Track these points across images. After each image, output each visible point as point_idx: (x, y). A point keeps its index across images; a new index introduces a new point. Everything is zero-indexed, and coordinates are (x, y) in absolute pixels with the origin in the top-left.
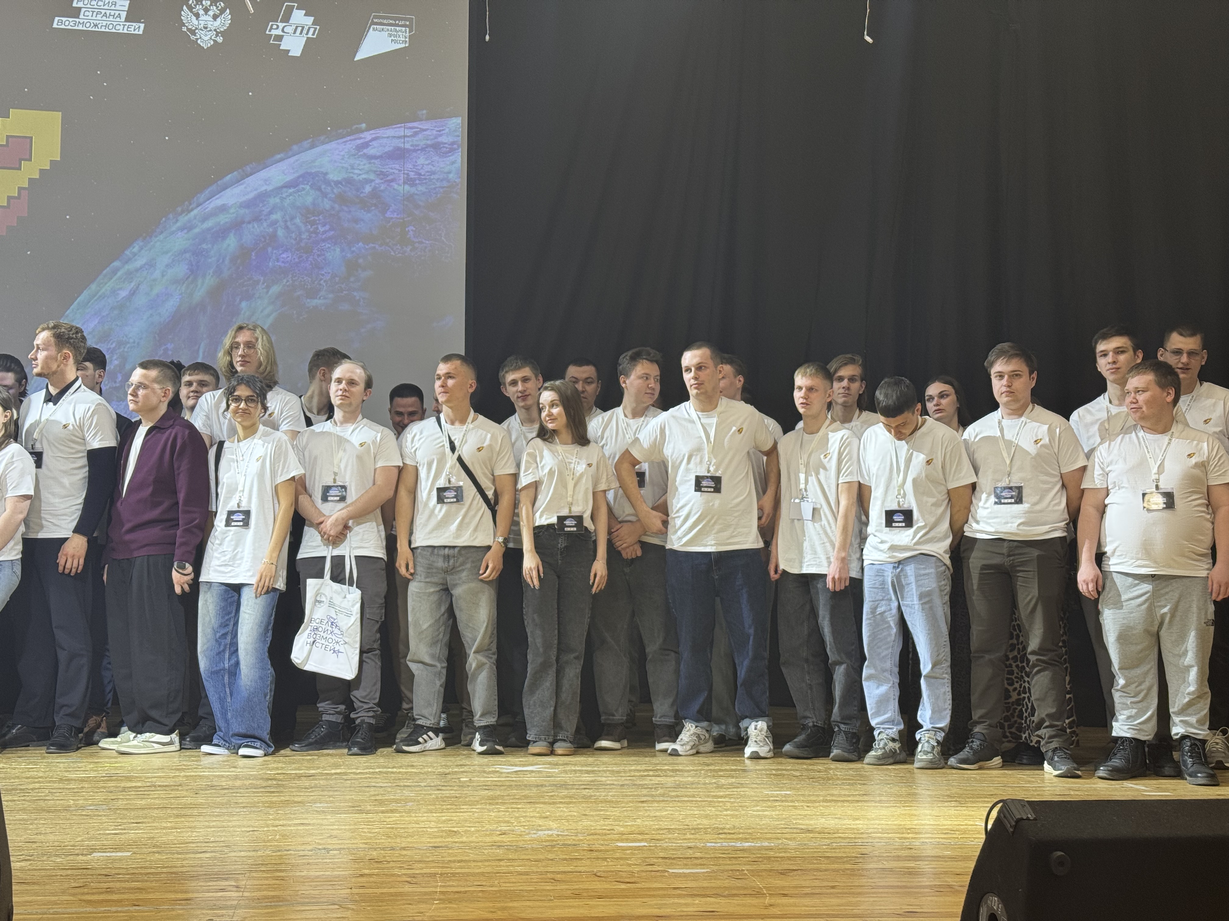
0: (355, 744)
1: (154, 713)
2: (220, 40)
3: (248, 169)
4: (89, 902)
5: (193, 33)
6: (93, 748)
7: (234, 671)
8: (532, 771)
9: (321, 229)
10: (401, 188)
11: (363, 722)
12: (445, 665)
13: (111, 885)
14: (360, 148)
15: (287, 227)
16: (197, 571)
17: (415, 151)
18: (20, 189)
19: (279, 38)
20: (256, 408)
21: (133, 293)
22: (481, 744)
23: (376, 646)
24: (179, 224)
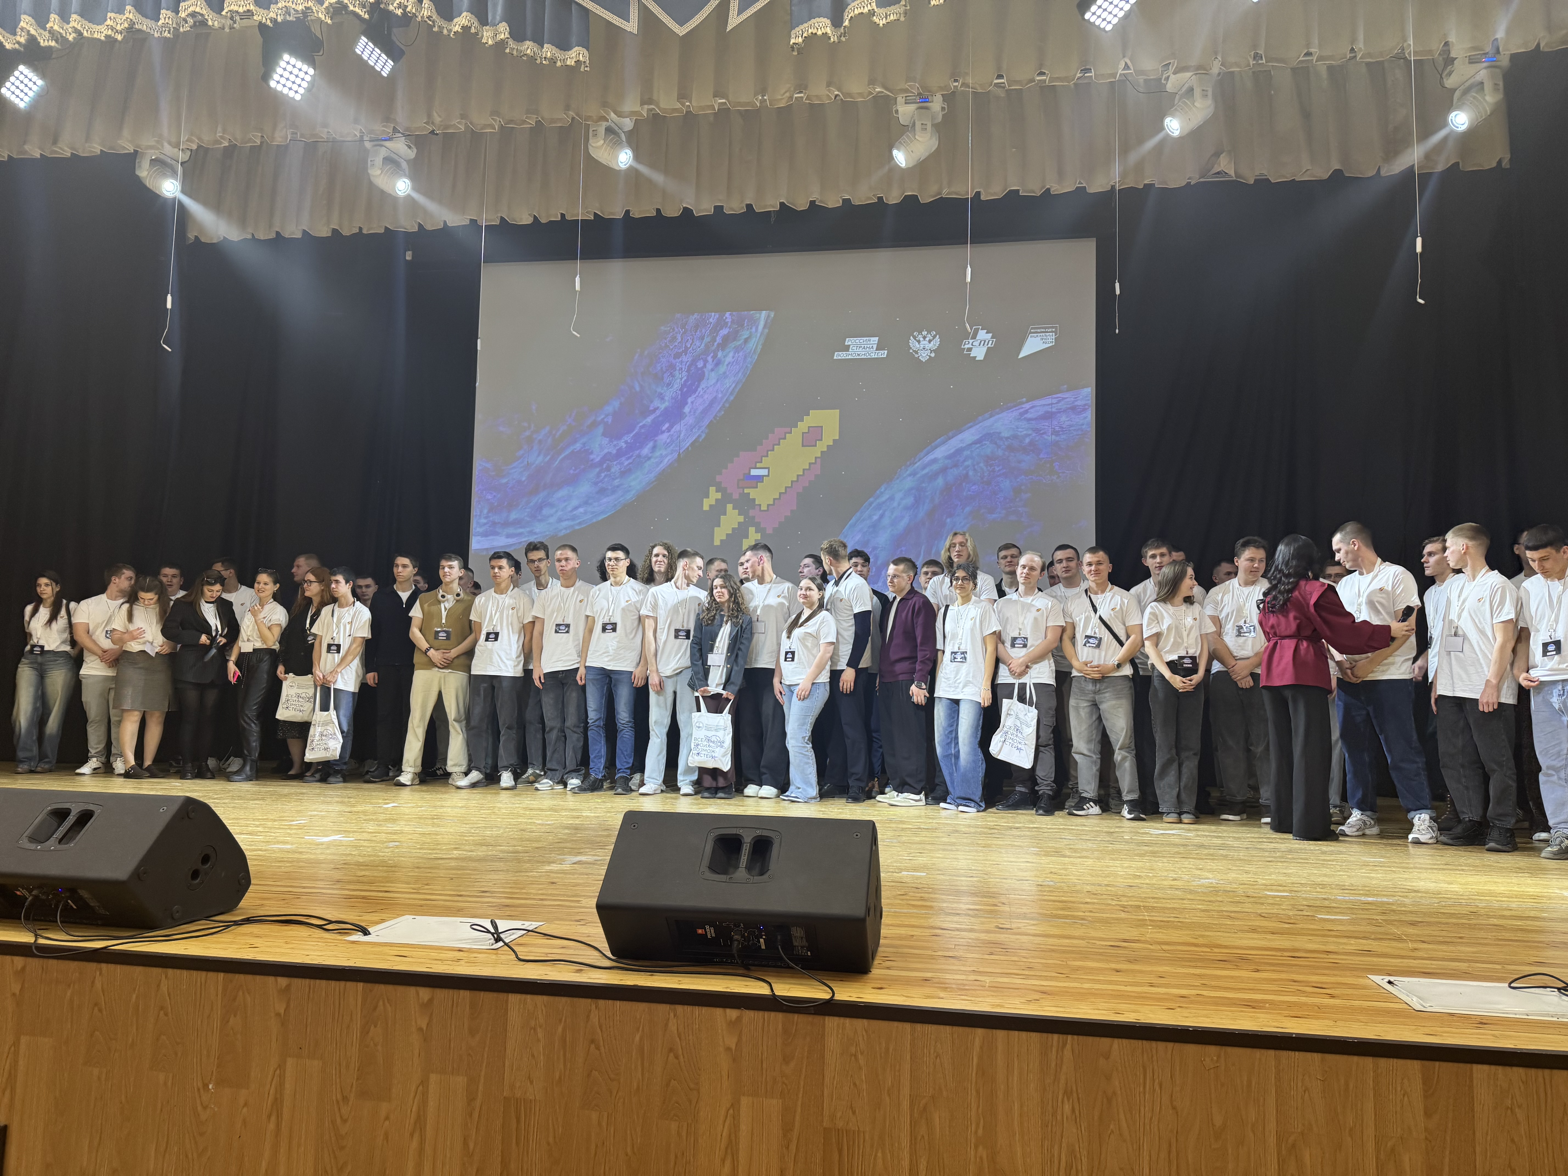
0: (1040, 808)
1: (908, 780)
2: (933, 355)
3: (950, 434)
4: (913, 906)
5: (916, 352)
6: (872, 801)
7: (957, 756)
8: (1174, 835)
9: (997, 469)
10: (1049, 438)
11: (1044, 793)
12: (1099, 756)
13: (922, 895)
14: (1021, 414)
15: (975, 470)
16: (931, 689)
17: (1060, 412)
18: (816, 458)
19: (970, 350)
20: (968, 584)
21: (882, 516)
22: (1129, 813)
23: (1051, 742)
24: (908, 472)
